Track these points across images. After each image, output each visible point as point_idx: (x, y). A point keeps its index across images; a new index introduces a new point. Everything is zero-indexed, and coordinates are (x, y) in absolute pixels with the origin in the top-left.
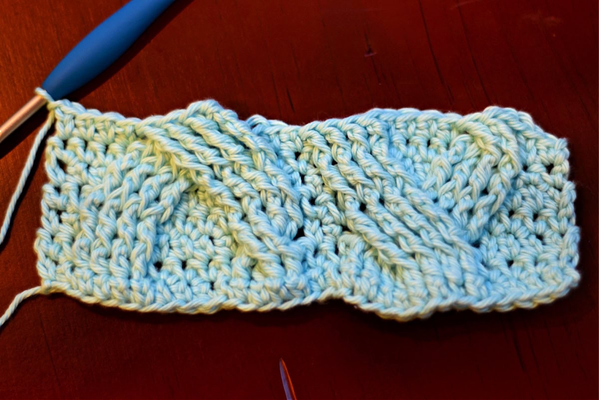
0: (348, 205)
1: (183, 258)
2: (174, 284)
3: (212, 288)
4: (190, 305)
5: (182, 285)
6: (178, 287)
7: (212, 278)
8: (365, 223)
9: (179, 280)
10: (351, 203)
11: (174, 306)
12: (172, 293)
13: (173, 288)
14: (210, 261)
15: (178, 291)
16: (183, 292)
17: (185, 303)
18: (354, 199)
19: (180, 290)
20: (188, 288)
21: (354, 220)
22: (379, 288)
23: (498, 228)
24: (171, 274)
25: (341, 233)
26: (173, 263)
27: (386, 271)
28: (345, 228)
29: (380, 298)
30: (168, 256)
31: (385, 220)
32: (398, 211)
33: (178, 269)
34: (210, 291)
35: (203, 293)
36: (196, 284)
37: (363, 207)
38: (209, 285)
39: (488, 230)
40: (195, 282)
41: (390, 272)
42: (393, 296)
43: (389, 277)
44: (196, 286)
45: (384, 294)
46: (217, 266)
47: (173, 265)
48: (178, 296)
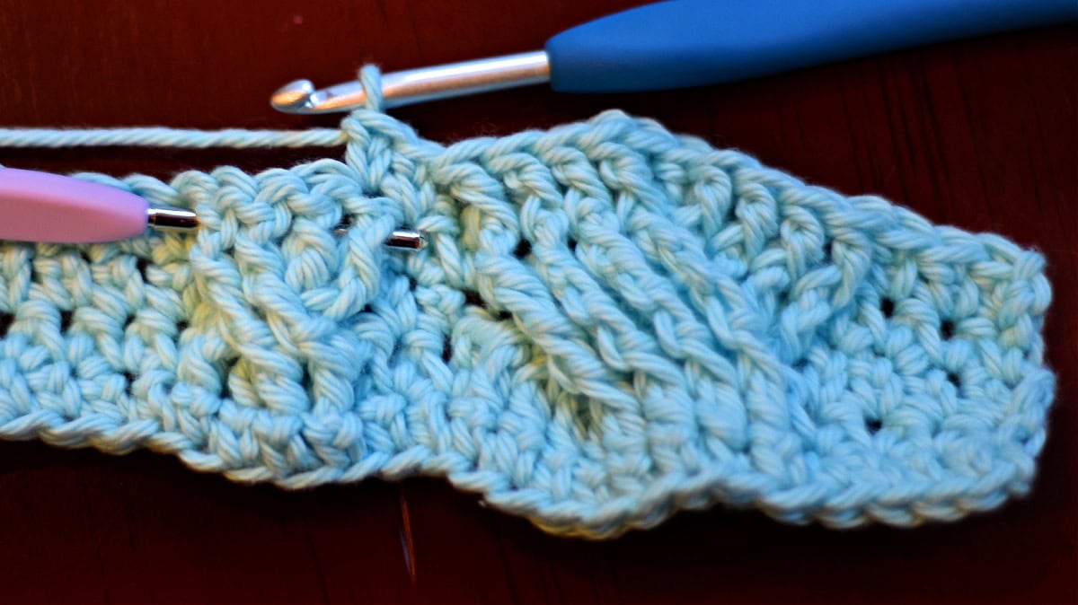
0: (486, 238)
1: (66, 305)
2: (39, 367)
3: (128, 392)
4: (75, 429)
5: (59, 371)
6: (48, 379)
7: (131, 366)
8: (522, 287)
9: (49, 361)
10: (495, 233)
11: (34, 425)
12: (32, 392)
13: (36, 379)
14: (130, 319)
15: (45, 389)
16: (58, 392)
17: (61, 420)
18: (504, 226)
19: (51, 385)
20: (72, 382)
21: (494, 277)
22: (539, 456)
23: (852, 336)
24: (31, 342)
25: (461, 313)
26: (42, 316)
27: (564, 415)
28: (473, 298)
29: (543, 477)
30: (25, 298)
31: (570, 284)
32: (606, 265)
33: (50, 332)
34: (123, 397)
35: (105, 401)
36: (89, 375)
37: (523, 250)
38: (121, 382)
39: (824, 335)
40: (89, 367)
41: (574, 421)
42: (573, 477)
43: (571, 432)
44: (91, 379)
45: (553, 472)
46: (145, 334)
47: (40, 320)
48: (46, 399)
